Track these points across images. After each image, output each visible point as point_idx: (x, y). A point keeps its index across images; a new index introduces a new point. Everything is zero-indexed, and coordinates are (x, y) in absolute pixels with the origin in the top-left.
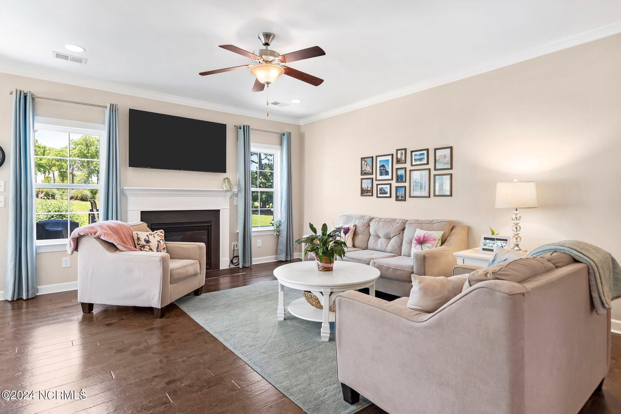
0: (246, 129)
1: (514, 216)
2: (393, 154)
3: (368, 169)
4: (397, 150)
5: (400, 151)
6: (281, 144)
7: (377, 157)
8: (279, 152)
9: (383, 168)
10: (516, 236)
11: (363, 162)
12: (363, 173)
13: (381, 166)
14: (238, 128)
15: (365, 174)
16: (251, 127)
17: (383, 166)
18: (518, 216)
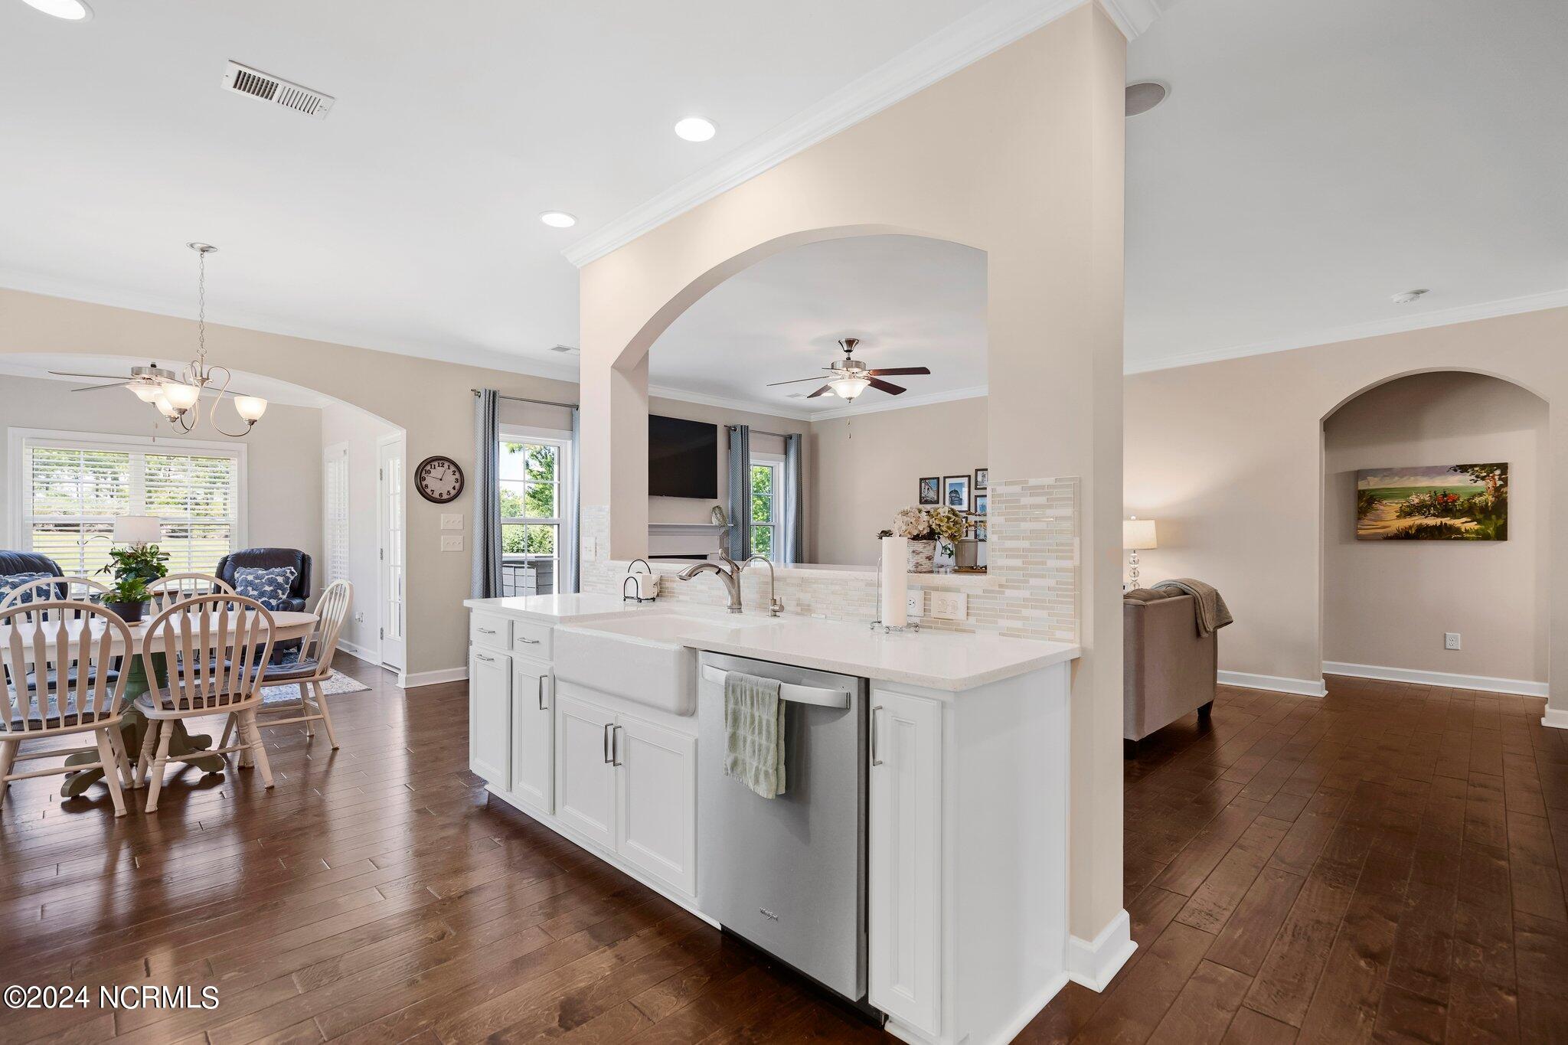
0: (745, 431)
1: (1132, 559)
2: (970, 476)
3: (932, 495)
4: (977, 470)
5: (982, 472)
6: (786, 453)
7: (945, 478)
8: (782, 465)
9: (954, 495)
10: (1134, 583)
11: (923, 484)
12: (923, 501)
13: (950, 493)
14: (730, 430)
15: (927, 502)
16: (750, 428)
17: (956, 492)
18: (1136, 559)
